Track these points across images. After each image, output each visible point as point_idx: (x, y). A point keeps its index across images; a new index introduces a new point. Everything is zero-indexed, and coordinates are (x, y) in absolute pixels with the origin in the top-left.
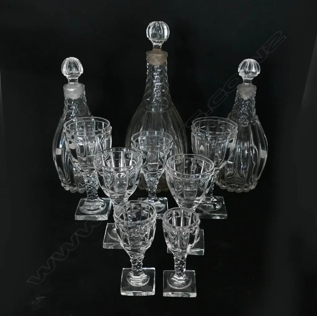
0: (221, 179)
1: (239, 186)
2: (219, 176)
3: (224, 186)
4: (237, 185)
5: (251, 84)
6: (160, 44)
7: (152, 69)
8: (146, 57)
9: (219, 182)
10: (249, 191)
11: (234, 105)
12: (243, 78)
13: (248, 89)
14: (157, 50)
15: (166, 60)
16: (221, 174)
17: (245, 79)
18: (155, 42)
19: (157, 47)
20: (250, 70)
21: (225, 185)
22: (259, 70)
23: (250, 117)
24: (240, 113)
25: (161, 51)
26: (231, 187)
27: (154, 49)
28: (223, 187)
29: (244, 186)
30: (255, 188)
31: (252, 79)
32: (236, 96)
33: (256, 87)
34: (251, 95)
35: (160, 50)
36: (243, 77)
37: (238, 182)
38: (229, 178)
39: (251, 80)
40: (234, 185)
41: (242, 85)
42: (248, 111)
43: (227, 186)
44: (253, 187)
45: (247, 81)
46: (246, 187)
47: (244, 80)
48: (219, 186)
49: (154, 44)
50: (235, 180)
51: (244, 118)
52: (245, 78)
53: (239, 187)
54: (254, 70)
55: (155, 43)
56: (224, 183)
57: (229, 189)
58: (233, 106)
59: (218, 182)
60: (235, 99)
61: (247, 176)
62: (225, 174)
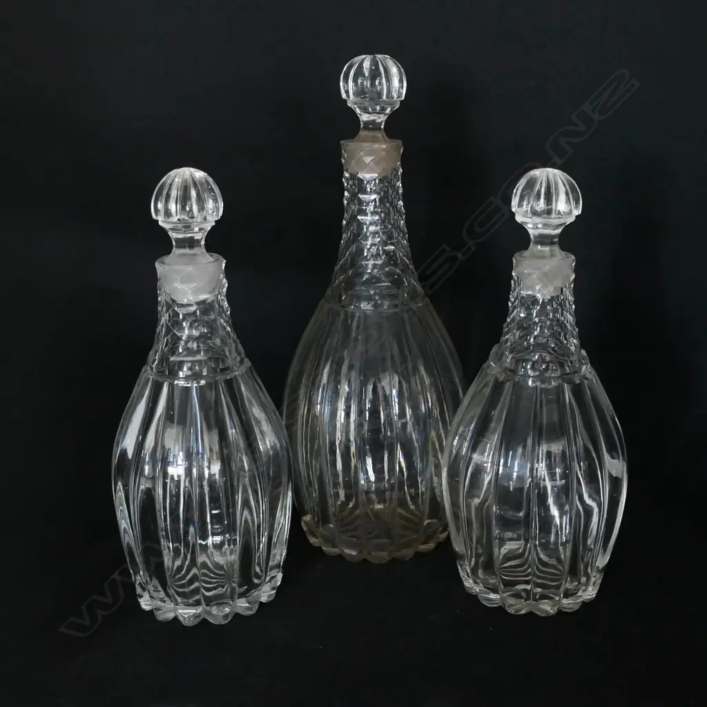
0: (480, 571)
1: (546, 592)
2: (473, 560)
3: (492, 596)
4: (539, 590)
5: (556, 248)
6: (379, 118)
7: (360, 186)
8: (340, 155)
9: (475, 582)
10: (577, 607)
11: (509, 320)
12: (531, 232)
13: (548, 265)
14: (370, 134)
15: (399, 163)
16: (480, 551)
17: (537, 232)
18: (365, 110)
19: (371, 126)
20: (551, 204)
21: (495, 591)
22: (577, 202)
23: (561, 355)
24: (529, 345)
25: (383, 136)
26: (517, 596)
27: (363, 133)
28: (491, 600)
29: (562, 589)
30: (598, 594)
31: (559, 231)
32: (510, 290)
33: (573, 257)
34: (559, 283)
35: (379, 135)
36: (529, 227)
37: (539, 577)
38: (511, 567)
39: (554, 237)
40: (529, 587)
41: (526, 253)
42: (555, 336)
43: (505, 595)
44: (590, 593)
45: (543, 240)
46: (567, 595)
47: (532, 237)
48: (476, 596)
49: (365, 117)
50: (530, 570)
51: (544, 361)
52: (537, 228)
53: (543, 597)
54: (561, 205)
55: (368, 115)
56: (494, 584)
57: (511, 606)
58: (505, 325)
59: (471, 581)
60: (509, 299)
61: (568, 554)
62: (496, 551)
